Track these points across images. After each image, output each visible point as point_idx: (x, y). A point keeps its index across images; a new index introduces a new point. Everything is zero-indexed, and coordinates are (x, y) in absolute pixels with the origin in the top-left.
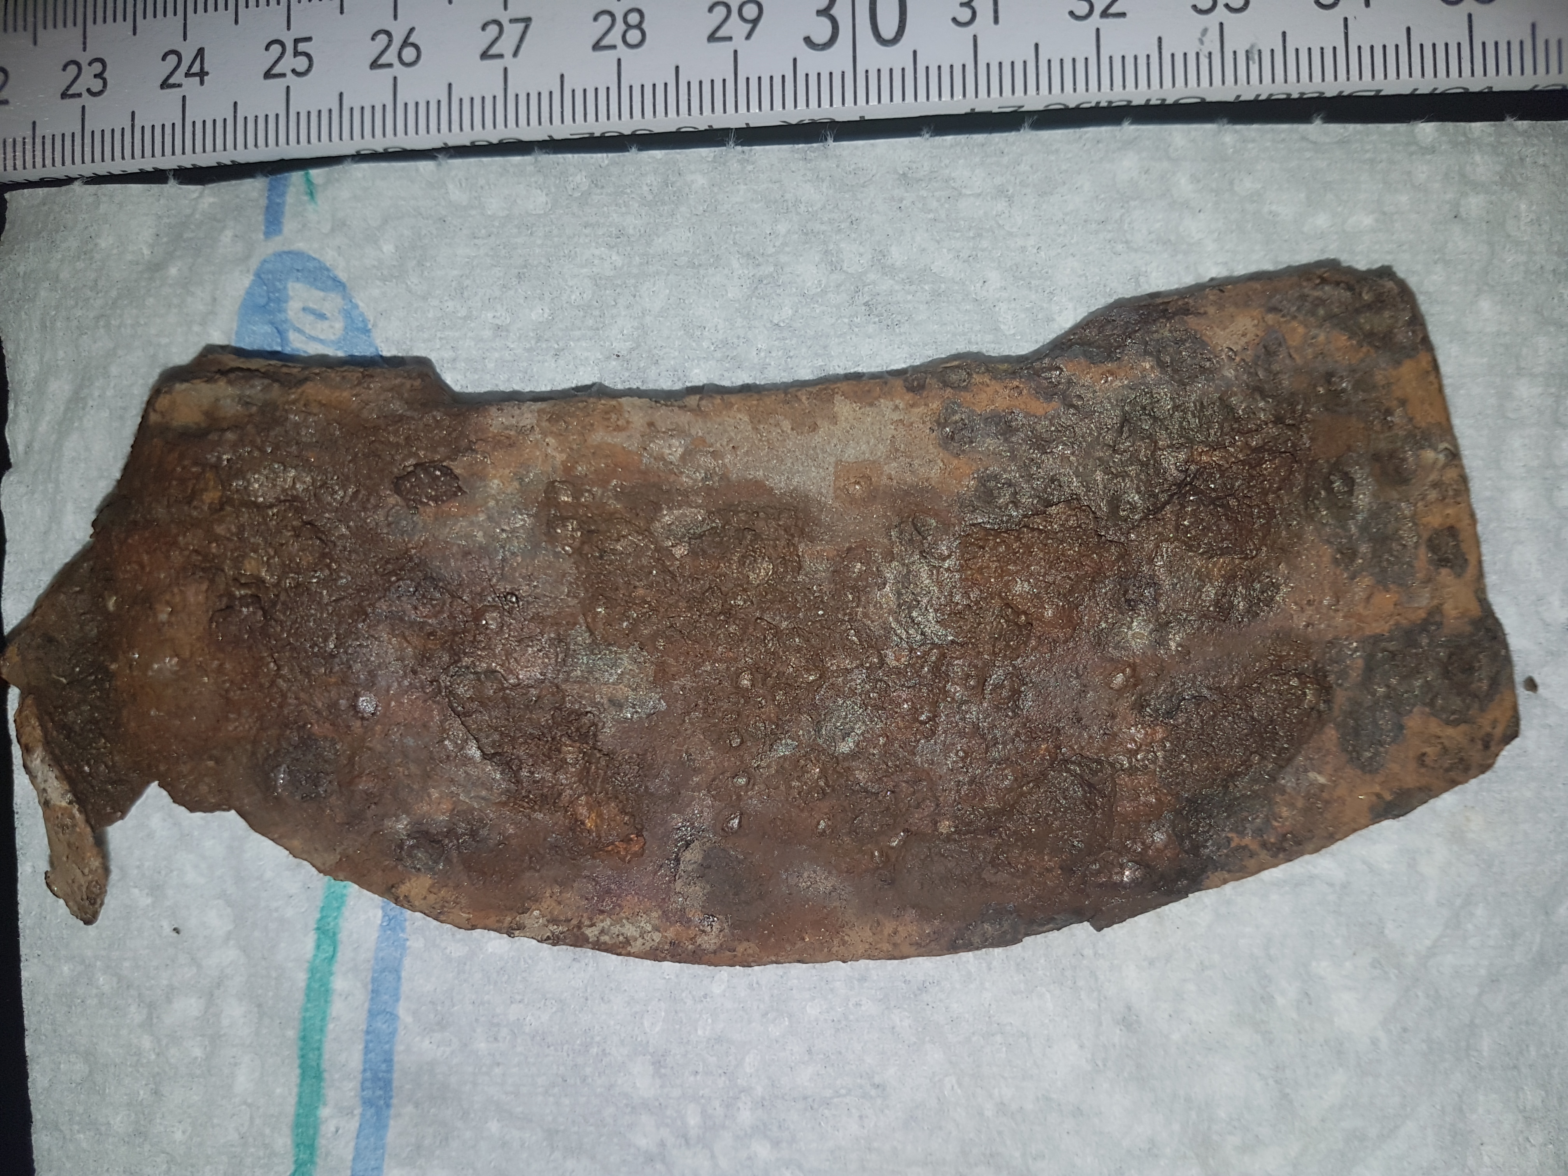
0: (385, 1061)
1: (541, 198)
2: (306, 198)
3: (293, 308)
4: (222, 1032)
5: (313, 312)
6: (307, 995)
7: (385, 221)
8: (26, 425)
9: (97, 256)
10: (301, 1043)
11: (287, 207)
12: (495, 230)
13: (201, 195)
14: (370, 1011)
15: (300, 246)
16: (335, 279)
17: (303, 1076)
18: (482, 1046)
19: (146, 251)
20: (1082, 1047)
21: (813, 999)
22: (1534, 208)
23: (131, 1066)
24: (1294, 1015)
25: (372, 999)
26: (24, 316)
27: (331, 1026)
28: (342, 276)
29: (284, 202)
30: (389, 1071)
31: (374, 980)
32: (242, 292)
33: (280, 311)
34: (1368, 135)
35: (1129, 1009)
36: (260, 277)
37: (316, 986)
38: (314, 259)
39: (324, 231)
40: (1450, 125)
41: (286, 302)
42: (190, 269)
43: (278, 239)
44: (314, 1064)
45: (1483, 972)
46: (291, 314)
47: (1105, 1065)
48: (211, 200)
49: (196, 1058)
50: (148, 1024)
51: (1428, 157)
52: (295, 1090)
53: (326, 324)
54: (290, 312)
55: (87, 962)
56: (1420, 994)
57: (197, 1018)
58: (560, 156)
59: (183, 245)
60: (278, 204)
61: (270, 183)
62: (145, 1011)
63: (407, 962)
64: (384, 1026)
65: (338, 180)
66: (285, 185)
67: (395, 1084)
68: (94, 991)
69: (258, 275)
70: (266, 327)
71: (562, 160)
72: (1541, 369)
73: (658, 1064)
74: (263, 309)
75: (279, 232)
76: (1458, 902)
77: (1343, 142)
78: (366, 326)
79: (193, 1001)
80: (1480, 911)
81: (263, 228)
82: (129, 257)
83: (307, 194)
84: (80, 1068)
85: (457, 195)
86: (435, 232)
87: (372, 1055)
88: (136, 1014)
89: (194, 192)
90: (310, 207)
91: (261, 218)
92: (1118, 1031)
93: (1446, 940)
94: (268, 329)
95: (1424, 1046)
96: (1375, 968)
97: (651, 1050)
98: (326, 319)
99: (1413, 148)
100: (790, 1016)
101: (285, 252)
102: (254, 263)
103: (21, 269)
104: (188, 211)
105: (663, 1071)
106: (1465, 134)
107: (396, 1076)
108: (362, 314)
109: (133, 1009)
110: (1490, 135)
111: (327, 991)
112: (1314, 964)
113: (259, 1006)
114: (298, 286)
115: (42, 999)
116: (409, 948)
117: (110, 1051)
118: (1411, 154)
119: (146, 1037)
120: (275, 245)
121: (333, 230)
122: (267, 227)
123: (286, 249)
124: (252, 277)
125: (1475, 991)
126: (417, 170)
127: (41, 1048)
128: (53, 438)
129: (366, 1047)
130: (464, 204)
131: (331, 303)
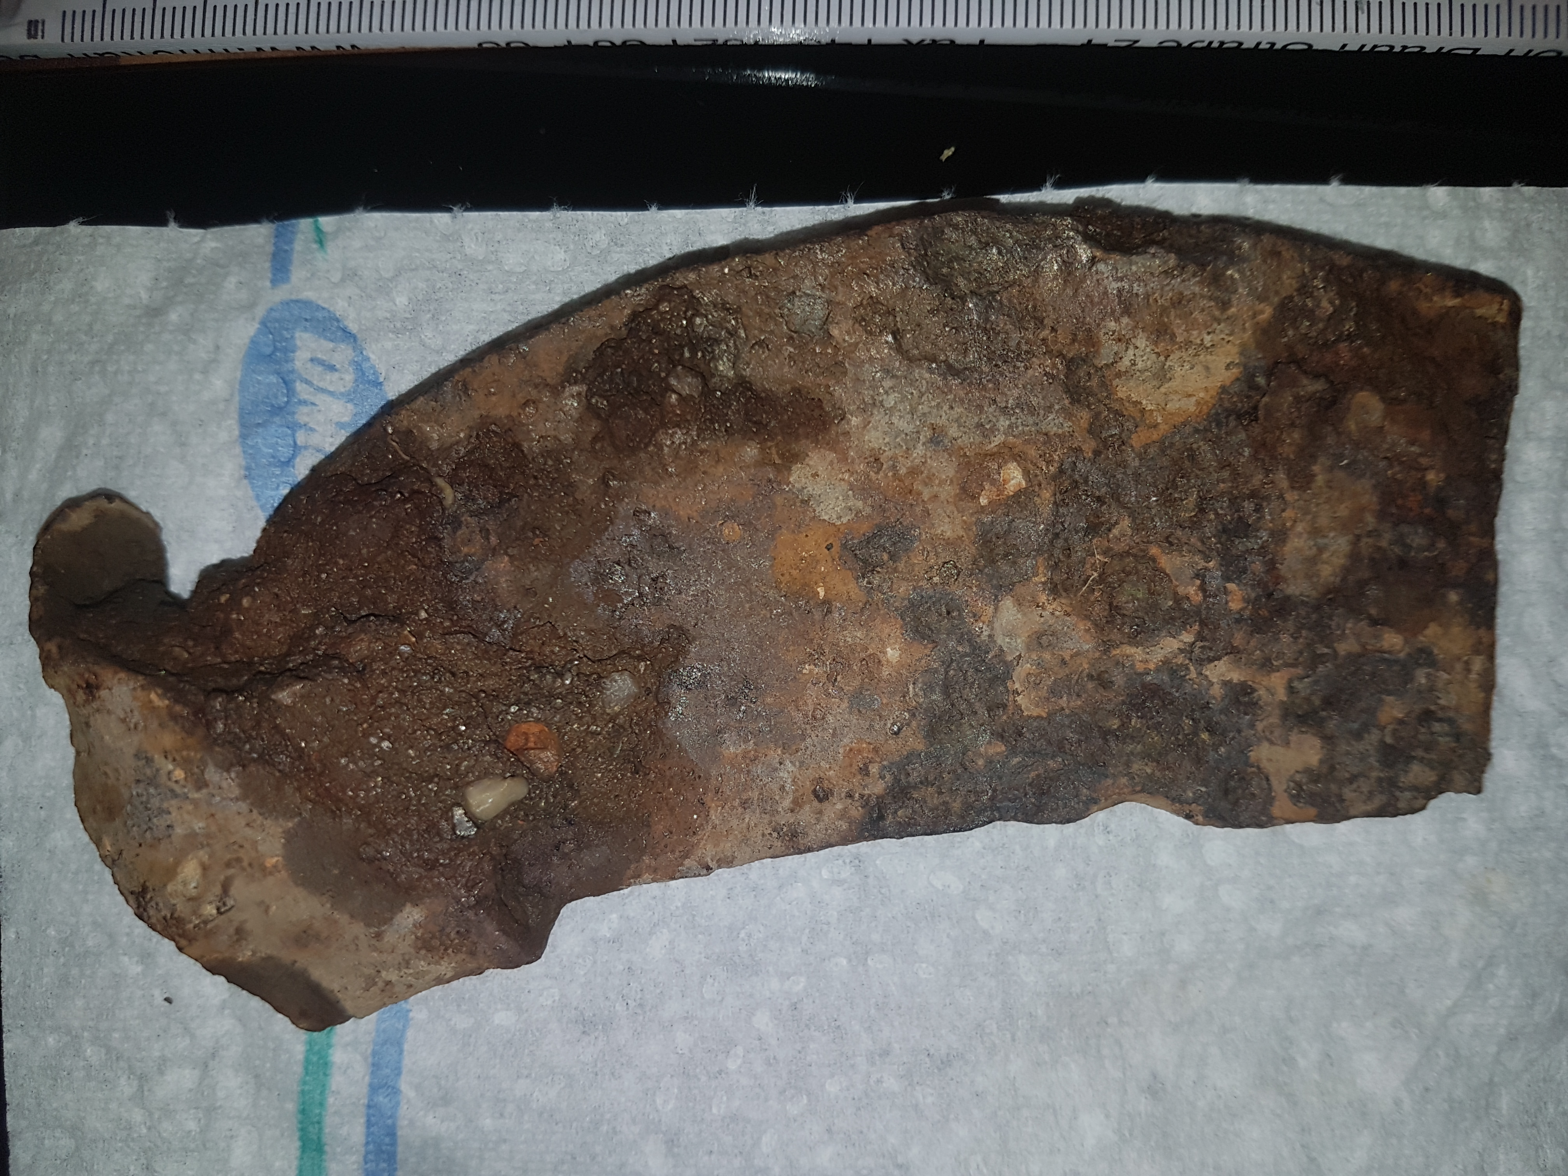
0: (388, 1135)
1: (560, 255)
2: (315, 246)
3: (300, 359)
4: (218, 1104)
5: (321, 363)
6: (306, 1069)
7: (398, 273)
8: (14, 472)
9: (93, 300)
10: (300, 1116)
11: (295, 255)
12: (513, 286)
13: (203, 240)
14: (371, 1085)
15: (308, 295)
16: (344, 330)
17: (304, 1148)
18: (488, 1123)
19: (144, 295)
20: (1107, 1116)
21: (832, 1076)
22: (1541, 273)
23: (121, 1141)
24: (1316, 1076)
25: (372, 1072)
26: (14, 360)
27: (331, 1100)
28: (353, 327)
29: (292, 249)
30: (394, 1144)
31: (374, 1053)
32: (247, 341)
33: (287, 362)
34: (1383, 198)
35: (1154, 1076)
36: (266, 327)
37: (315, 1059)
38: (323, 309)
39: (333, 280)
40: (1461, 190)
41: (293, 352)
42: (192, 314)
43: (286, 287)
44: (315, 1138)
45: (1502, 1031)
46: (298, 364)
47: (1131, 1135)
48: (213, 244)
49: (190, 1132)
50: (140, 1097)
51: (1440, 222)
52: (295, 1163)
53: (336, 375)
54: (297, 362)
55: (74, 1033)
56: (1440, 1053)
57: (191, 1090)
58: (578, 213)
59: (185, 290)
60: (286, 251)
61: (277, 230)
62: (135, 1083)
63: (410, 1034)
64: (386, 1100)
65: (349, 230)
66: (293, 232)
67: (399, 1156)
68: (82, 1063)
69: (263, 323)
70: (271, 377)
71: (581, 218)
72: (1548, 433)
73: (671, 1143)
74: (269, 358)
75: (286, 280)
76: (1480, 964)
77: (1359, 205)
78: (378, 378)
79: (187, 1071)
80: (1501, 971)
81: (270, 275)
82: (127, 301)
83: (316, 242)
84: (66, 1143)
85: (473, 248)
86: (450, 286)
87: (373, 1129)
88: (126, 1087)
89: (195, 236)
90: (319, 255)
91: (268, 265)
92: (1143, 1100)
93: (1467, 1000)
94: (273, 379)
95: (1446, 1106)
96: (1395, 1027)
97: (664, 1129)
98: (336, 370)
99: (1426, 213)
100: (809, 1095)
101: (292, 301)
102: (260, 311)
103: (12, 311)
104: (189, 255)
105: (676, 1150)
106: (1474, 200)
107: (400, 1149)
108: (373, 367)
109: (123, 1081)
110: (1498, 200)
111: (326, 1064)
112: (1335, 1025)
113: (257, 1076)
114: (306, 335)
115: (25, 1072)
116: (412, 1019)
117: (98, 1125)
118: (1425, 218)
119: (137, 1110)
120: (282, 293)
121: (343, 280)
122: (274, 275)
123: (293, 297)
124: (257, 326)
125: (1493, 1049)
126: (432, 222)
127: (24, 1123)
128: (44, 486)
129: (368, 1121)
130: (480, 258)
131: (342, 354)
